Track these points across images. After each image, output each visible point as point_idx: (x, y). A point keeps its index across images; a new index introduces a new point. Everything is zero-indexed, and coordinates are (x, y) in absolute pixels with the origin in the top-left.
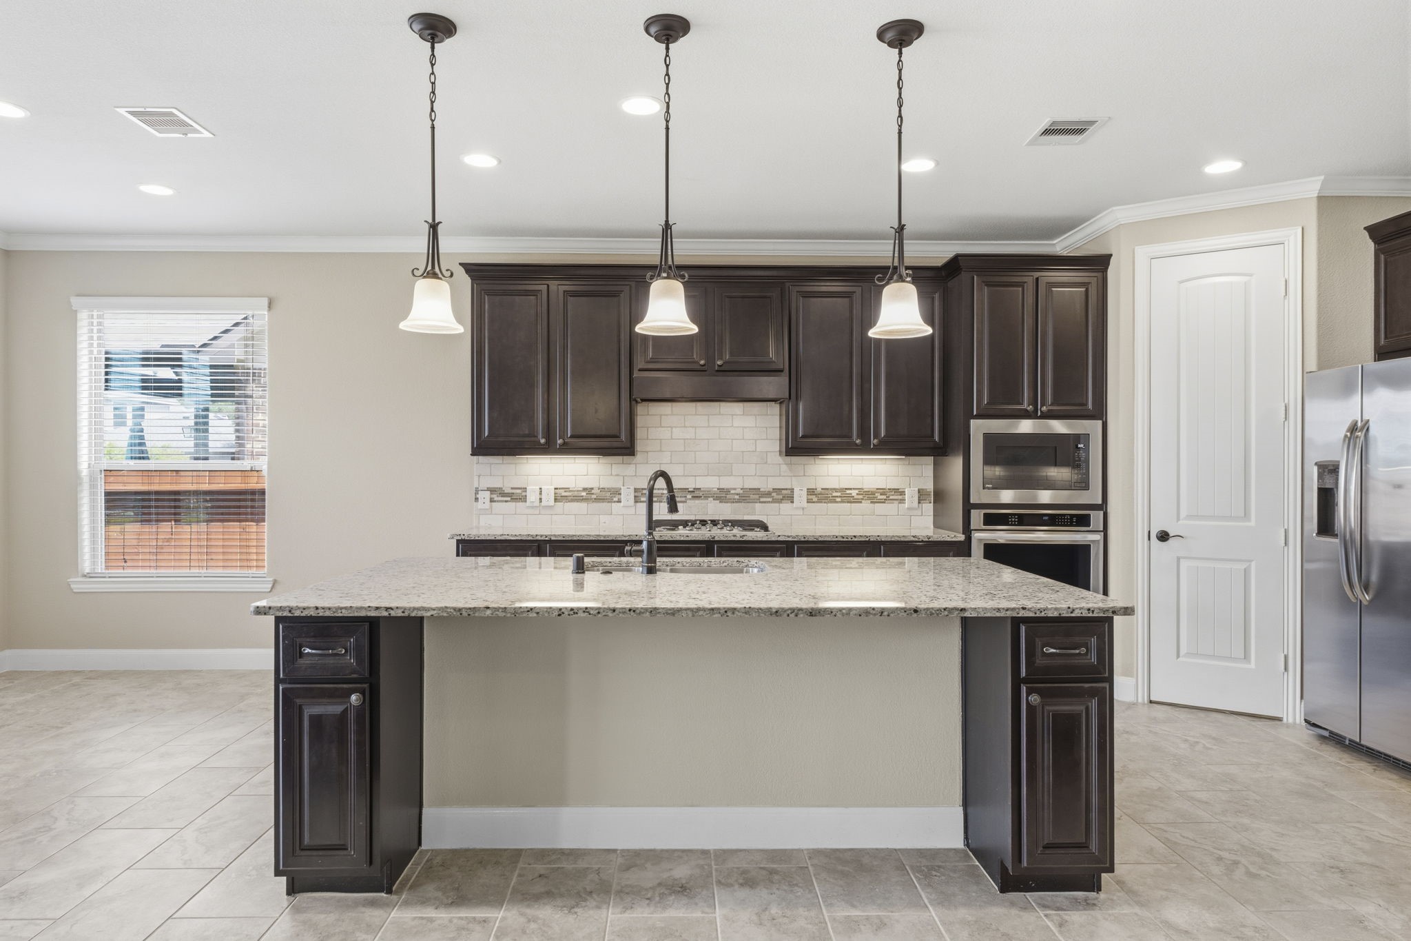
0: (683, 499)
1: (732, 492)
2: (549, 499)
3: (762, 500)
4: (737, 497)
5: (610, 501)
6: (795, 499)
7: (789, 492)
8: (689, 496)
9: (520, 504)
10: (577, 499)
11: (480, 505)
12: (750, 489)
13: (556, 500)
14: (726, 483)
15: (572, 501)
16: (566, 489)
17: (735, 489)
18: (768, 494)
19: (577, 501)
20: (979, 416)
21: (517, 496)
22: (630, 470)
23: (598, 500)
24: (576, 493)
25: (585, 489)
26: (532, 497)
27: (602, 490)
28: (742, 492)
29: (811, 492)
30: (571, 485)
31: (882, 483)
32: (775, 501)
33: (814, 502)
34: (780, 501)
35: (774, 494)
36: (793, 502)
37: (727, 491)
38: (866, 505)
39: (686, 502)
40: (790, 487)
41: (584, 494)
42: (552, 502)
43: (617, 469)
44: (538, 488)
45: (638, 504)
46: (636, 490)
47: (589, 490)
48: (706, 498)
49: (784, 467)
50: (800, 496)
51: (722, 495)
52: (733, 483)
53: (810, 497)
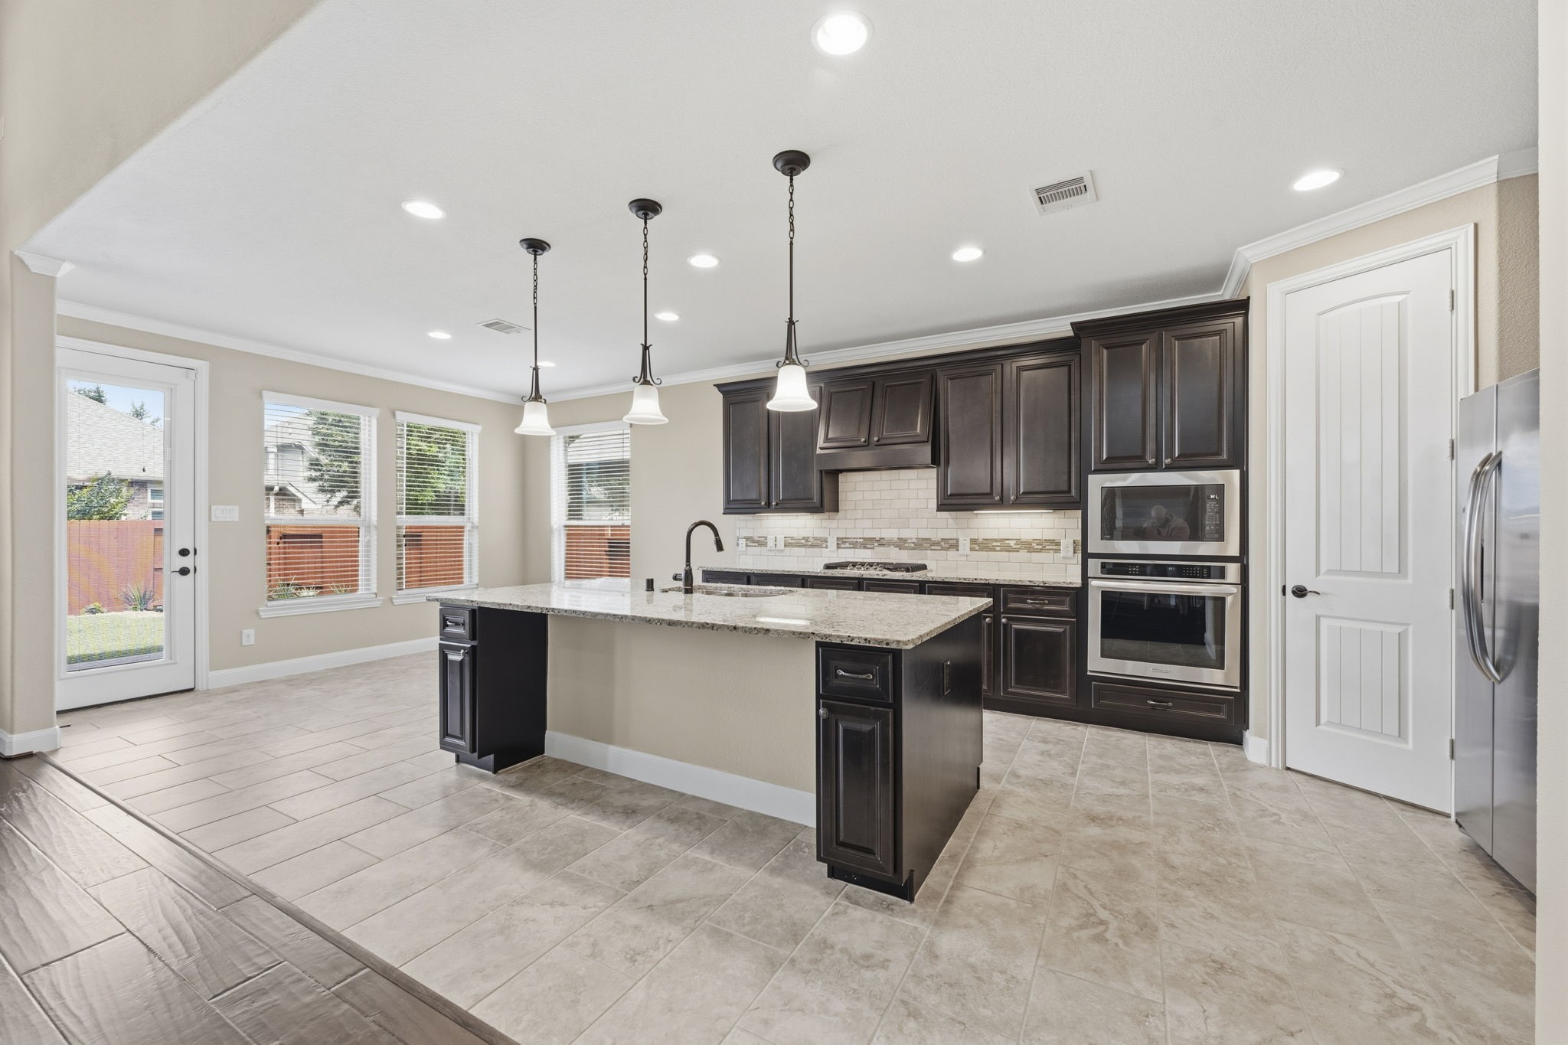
0: (872, 546)
1: (909, 541)
2: (781, 545)
3: (933, 547)
4: (913, 545)
5: (820, 546)
6: (960, 548)
7: (955, 542)
8: (876, 544)
9: (764, 548)
10: (799, 545)
11: (740, 548)
12: (923, 539)
13: (785, 546)
14: (905, 534)
15: (796, 546)
16: (792, 538)
17: (911, 539)
18: (938, 543)
19: (799, 546)
20: (1097, 471)
21: (761, 543)
22: (834, 524)
23: (812, 546)
24: (798, 541)
25: (804, 538)
26: (771, 543)
27: (815, 539)
28: (916, 541)
29: (973, 541)
30: (795, 535)
31: (1038, 535)
32: (942, 549)
33: (976, 550)
34: (947, 549)
35: (942, 543)
36: (958, 550)
37: (905, 541)
38: (1023, 554)
39: (873, 548)
40: (955, 537)
41: (803, 541)
42: (782, 547)
43: (825, 523)
44: (774, 537)
45: (840, 550)
46: (838, 539)
47: (806, 539)
48: (889, 545)
49: (951, 521)
50: (965, 545)
51: (901, 544)
52: (910, 534)
53: (973, 546)
